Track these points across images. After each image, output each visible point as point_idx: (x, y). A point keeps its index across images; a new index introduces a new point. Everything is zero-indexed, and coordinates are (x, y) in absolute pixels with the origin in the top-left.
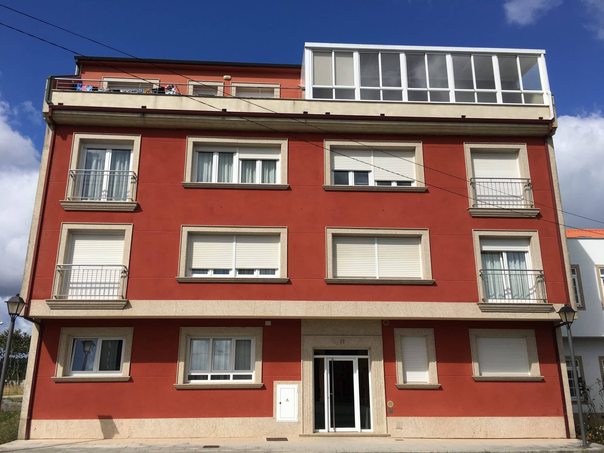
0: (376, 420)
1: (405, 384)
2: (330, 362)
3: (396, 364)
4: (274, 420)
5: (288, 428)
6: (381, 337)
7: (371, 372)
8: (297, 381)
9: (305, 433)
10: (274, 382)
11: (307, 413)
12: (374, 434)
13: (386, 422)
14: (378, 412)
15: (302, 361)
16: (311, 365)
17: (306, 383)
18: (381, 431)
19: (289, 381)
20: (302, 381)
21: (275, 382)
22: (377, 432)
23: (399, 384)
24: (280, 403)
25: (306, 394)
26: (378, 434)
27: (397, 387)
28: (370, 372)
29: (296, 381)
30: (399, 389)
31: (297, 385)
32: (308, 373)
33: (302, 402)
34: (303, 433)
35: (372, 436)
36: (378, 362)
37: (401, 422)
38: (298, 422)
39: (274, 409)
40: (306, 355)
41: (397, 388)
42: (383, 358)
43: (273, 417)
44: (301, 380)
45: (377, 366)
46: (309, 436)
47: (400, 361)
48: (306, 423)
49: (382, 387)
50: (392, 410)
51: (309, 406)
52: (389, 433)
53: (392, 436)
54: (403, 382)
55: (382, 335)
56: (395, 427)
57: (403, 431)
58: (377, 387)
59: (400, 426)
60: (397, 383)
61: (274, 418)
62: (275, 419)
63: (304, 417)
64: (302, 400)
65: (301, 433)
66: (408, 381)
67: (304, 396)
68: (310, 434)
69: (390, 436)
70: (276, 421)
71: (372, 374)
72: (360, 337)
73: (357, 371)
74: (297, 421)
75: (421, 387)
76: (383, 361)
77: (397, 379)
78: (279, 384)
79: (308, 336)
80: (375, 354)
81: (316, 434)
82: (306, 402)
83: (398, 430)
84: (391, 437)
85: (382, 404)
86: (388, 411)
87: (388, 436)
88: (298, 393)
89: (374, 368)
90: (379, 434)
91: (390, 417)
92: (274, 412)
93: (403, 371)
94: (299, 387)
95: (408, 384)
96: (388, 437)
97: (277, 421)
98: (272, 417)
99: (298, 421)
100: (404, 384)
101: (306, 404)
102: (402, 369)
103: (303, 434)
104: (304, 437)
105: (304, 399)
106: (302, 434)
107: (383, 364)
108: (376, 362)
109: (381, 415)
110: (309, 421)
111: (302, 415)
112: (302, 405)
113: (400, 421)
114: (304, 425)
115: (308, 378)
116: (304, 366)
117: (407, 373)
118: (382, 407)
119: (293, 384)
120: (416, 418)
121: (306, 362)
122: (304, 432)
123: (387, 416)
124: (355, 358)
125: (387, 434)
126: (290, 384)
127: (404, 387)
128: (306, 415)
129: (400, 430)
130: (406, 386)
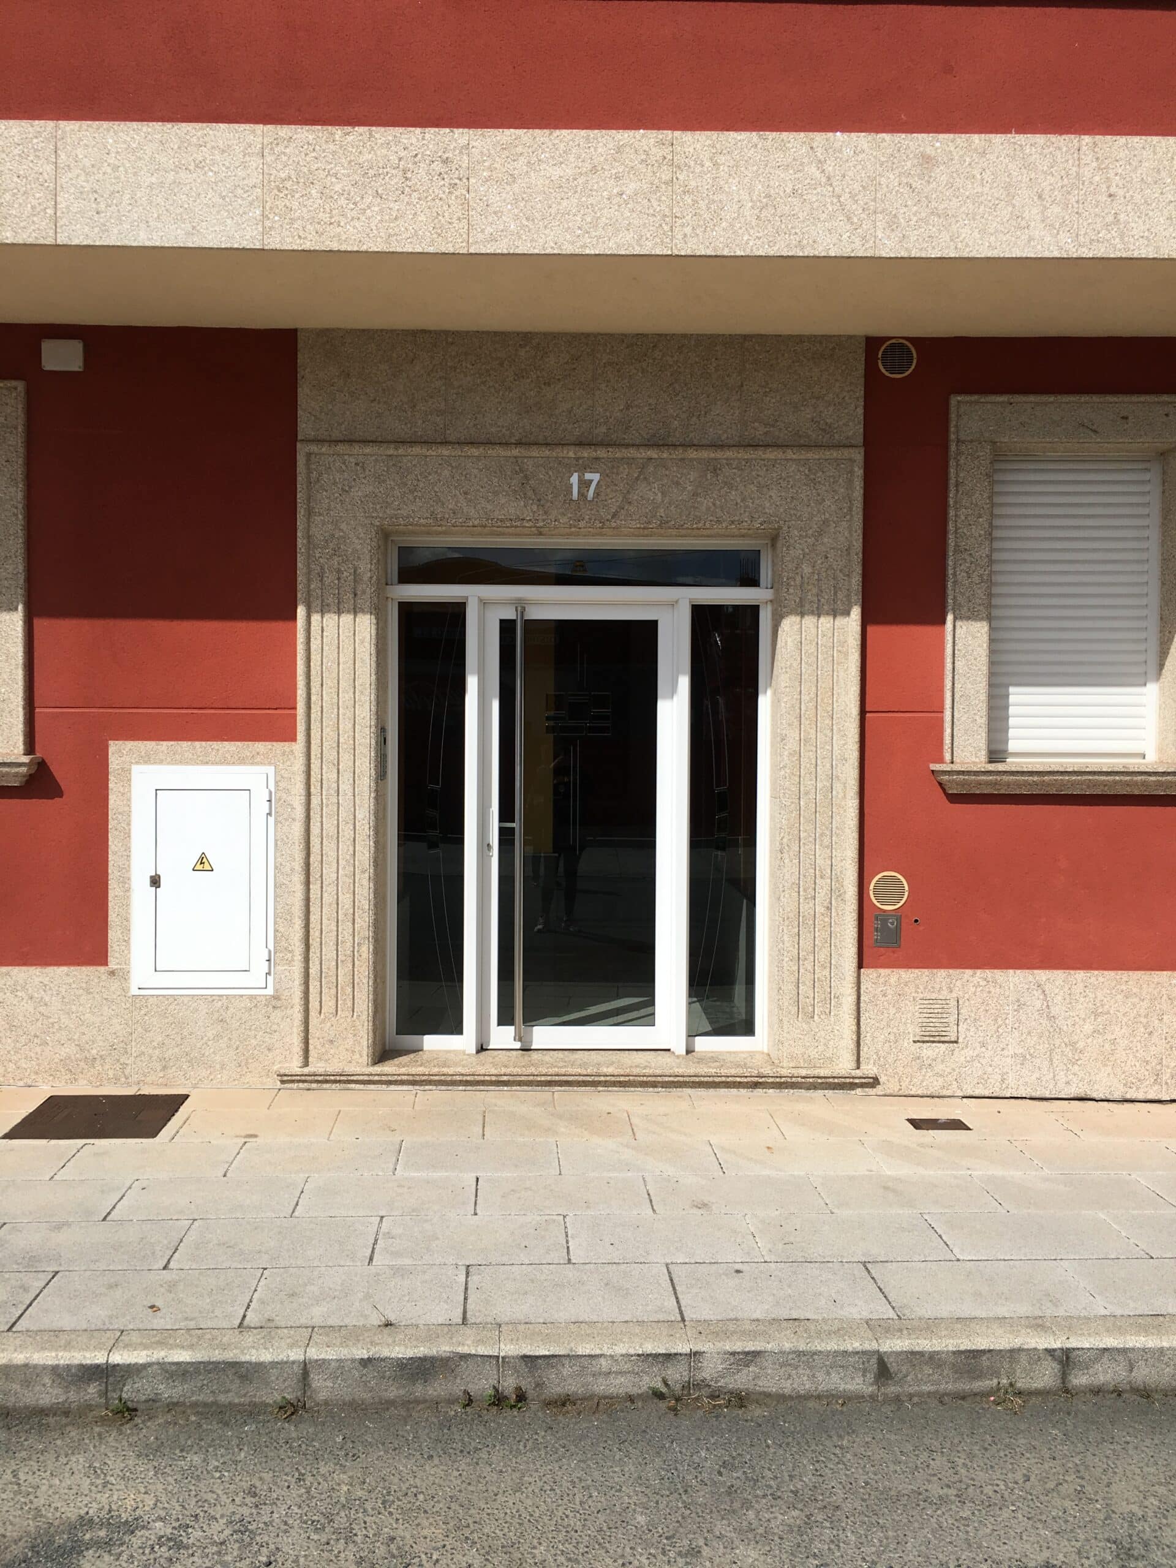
0: (789, 987)
1: (1000, 767)
2: (507, 628)
3: (949, 638)
4: (115, 985)
5: (210, 1034)
6: (858, 455)
7: (774, 693)
8: (268, 745)
9: (317, 1066)
10: (114, 746)
11: (332, 943)
12: (767, 1071)
13: (851, 999)
14: (806, 944)
15: (301, 611)
16: (362, 642)
17: (330, 755)
18: (813, 1053)
19: (216, 745)
20: (299, 746)
21: (119, 752)
22: (792, 1058)
23: (956, 767)
24: (155, 882)
25: (330, 827)
26: (795, 1072)
27: (940, 784)
28: (769, 692)
29: (260, 746)
30: (955, 798)
31: (271, 770)
32: (346, 697)
33: (298, 879)
34: (306, 1064)
35: (755, 1085)
36: (826, 622)
37: (953, 1003)
38: (276, 997)
39: (112, 917)
40: (330, 578)
41: (944, 790)
42: (857, 597)
43: (106, 964)
44: (293, 739)
45: (813, 649)
46: (343, 1080)
47: (972, 616)
48: (329, 1004)
49: (837, 786)
50: (899, 928)
51: (346, 899)
52: (869, 1069)
53: (888, 1084)
54: (983, 756)
55: (867, 443)
56: (914, 1031)
57: (961, 1055)
58: (808, 783)
59: (948, 1025)
60: (941, 760)
61: (112, 973)
62: (121, 975)
63: (314, 970)
64: (298, 865)
65: (294, 1066)
66: (1013, 746)
67: (315, 841)
68: (351, 1069)
69: (875, 1082)
70: (125, 990)
71: (776, 703)
72: (705, 454)
73: (684, 683)
74: (270, 991)
75: (1105, 784)
76: (856, 612)
77: (948, 731)
78: (147, 760)
79: (341, 448)
80: (807, 569)
81: (389, 1068)
82: (330, 875)
83: (929, 1051)
84: (879, 1090)
85: (834, 892)
86: (872, 936)
87: (862, 1086)
88: (271, 820)
89: (795, 664)
90: (803, 1072)
91: (884, 972)
92: (113, 935)
93: (991, 685)
94: (282, 785)
95: (1012, 763)
96: (859, 1091)
97: (134, 991)
98: (102, 969)
99: (276, 990)
100: (991, 767)
101: (329, 890)
102: (985, 669)
103: (306, 1070)
104: (314, 1085)
105: (314, 859)
106: (299, 1071)
107: (858, 637)
108: (809, 621)
109: (822, 956)
110: (349, 990)
111: (298, 957)
112: (299, 895)
113: (945, 993)
114: (313, 1014)
115: (346, 726)
116: (315, 644)
117: (1012, 699)
118: (829, 909)
119: (242, 761)
120: (1054, 980)
121: (330, 620)
122: (313, 1053)
123: (860, 965)
124: (673, 604)
125: (858, 1073)
126: (224, 762)
127: (987, 783)
128: (329, 953)
129: (943, 1046)
130: (1005, 778)
